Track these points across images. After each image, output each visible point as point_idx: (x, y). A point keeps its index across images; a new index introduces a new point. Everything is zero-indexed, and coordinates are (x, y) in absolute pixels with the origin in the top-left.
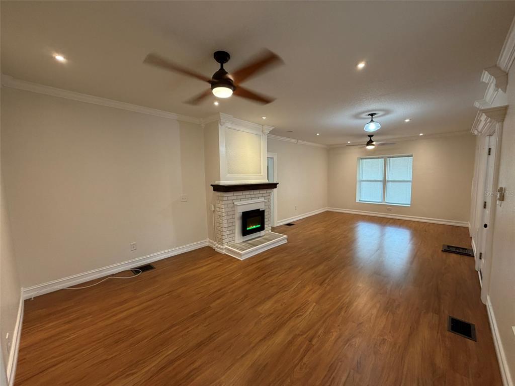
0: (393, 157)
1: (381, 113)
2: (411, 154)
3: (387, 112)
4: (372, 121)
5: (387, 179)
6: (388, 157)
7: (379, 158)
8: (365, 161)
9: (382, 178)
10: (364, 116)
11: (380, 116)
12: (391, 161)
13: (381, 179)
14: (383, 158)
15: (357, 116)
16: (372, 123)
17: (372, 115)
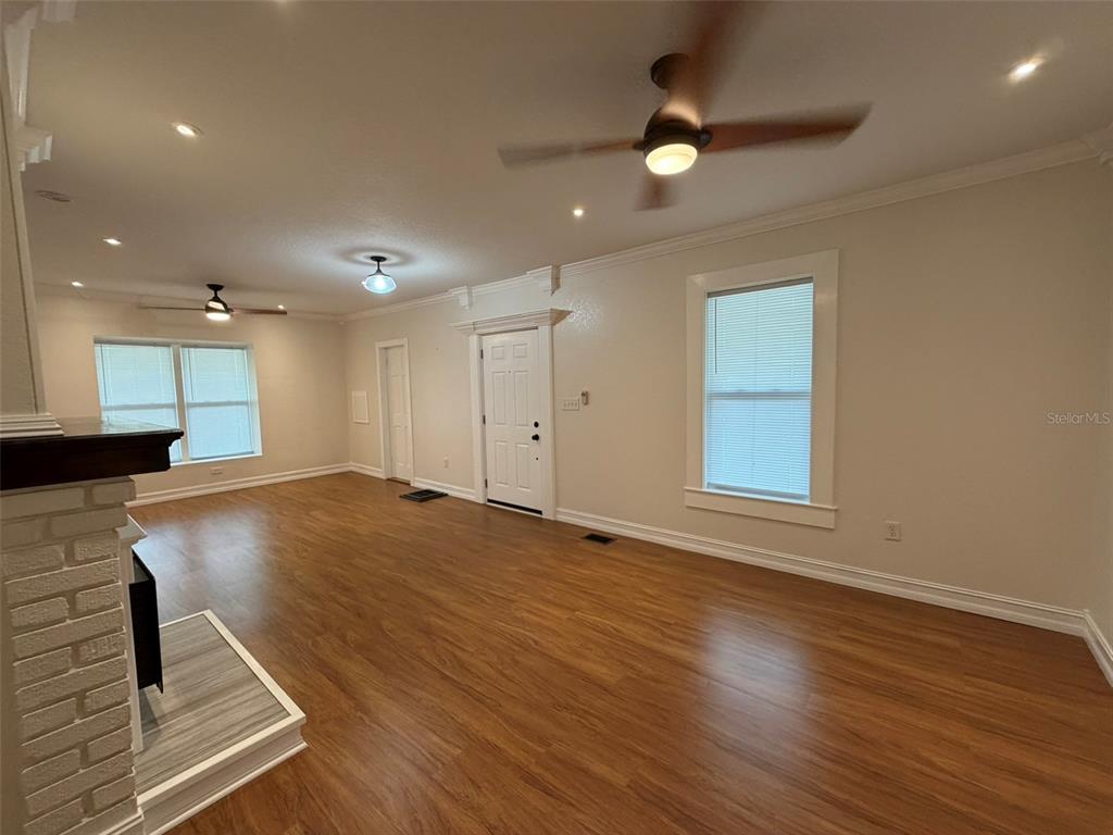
0: (196, 346)
1: (393, 259)
2: (244, 343)
3: (406, 259)
4: (379, 271)
5: (188, 399)
6: (184, 346)
7: (155, 344)
8: (107, 348)
9: (173, 399)
10: (361, 257)
11: (390, 265)
12: (193, 355)
13: (171, 402)
14: (167, 345)
15: (347, 255)
16: (379, 277)
17: (379, 259)
